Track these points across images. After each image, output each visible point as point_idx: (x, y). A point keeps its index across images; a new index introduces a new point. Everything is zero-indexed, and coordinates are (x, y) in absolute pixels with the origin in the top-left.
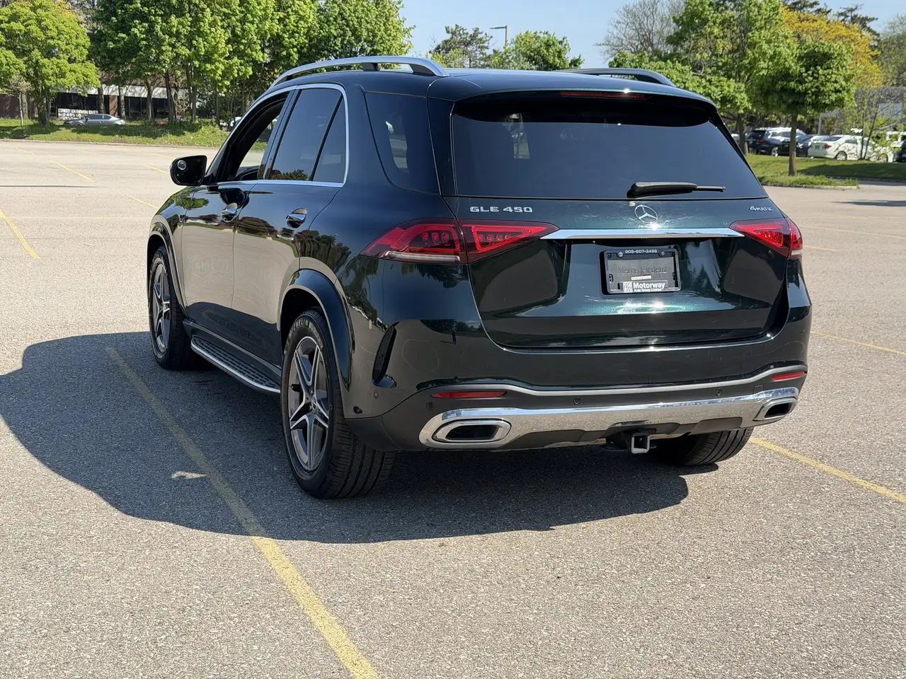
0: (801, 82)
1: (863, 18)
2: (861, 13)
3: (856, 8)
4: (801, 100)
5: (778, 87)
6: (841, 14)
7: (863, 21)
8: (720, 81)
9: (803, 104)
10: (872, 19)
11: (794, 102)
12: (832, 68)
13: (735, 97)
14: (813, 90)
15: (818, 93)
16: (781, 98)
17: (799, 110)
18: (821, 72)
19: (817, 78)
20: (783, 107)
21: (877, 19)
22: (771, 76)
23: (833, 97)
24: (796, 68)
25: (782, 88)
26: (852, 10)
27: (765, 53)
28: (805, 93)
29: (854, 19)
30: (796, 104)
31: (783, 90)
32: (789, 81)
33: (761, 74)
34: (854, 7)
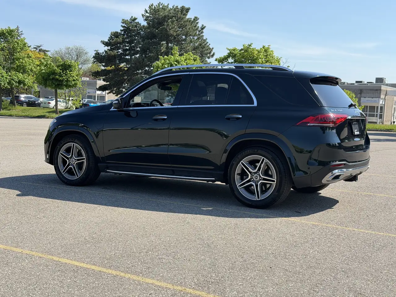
0: (61, 76)
1: (44, 50)
2: (43, 48)
3: (41, 46)
4: (61, 83)
5: (51, 77)
6: (35, 48)
7: (44, 51)
8: (16, 74)
9: (62, 85)
10: (48, 51)
11: (58, 84)
12: (72, 71)
13: (24, 81)
14: (66, 80)
15: (67, 81)
16: (52, 82)
17: (60, 88)
18: (68, 72)
19: (67, 75)
20: (54, 86)
21: (50, 51)
22: (47, 73)
23: (73, 83)
24: (58, 70)
25: (53, 78)
26: (39, 47)
27: (43, 63)
28: (63, 81)
29: (40, 50)
30: (58, 85)
31: (53, 79)
32: (56, 76)
33: (43, 72)
34: (40, 45)
